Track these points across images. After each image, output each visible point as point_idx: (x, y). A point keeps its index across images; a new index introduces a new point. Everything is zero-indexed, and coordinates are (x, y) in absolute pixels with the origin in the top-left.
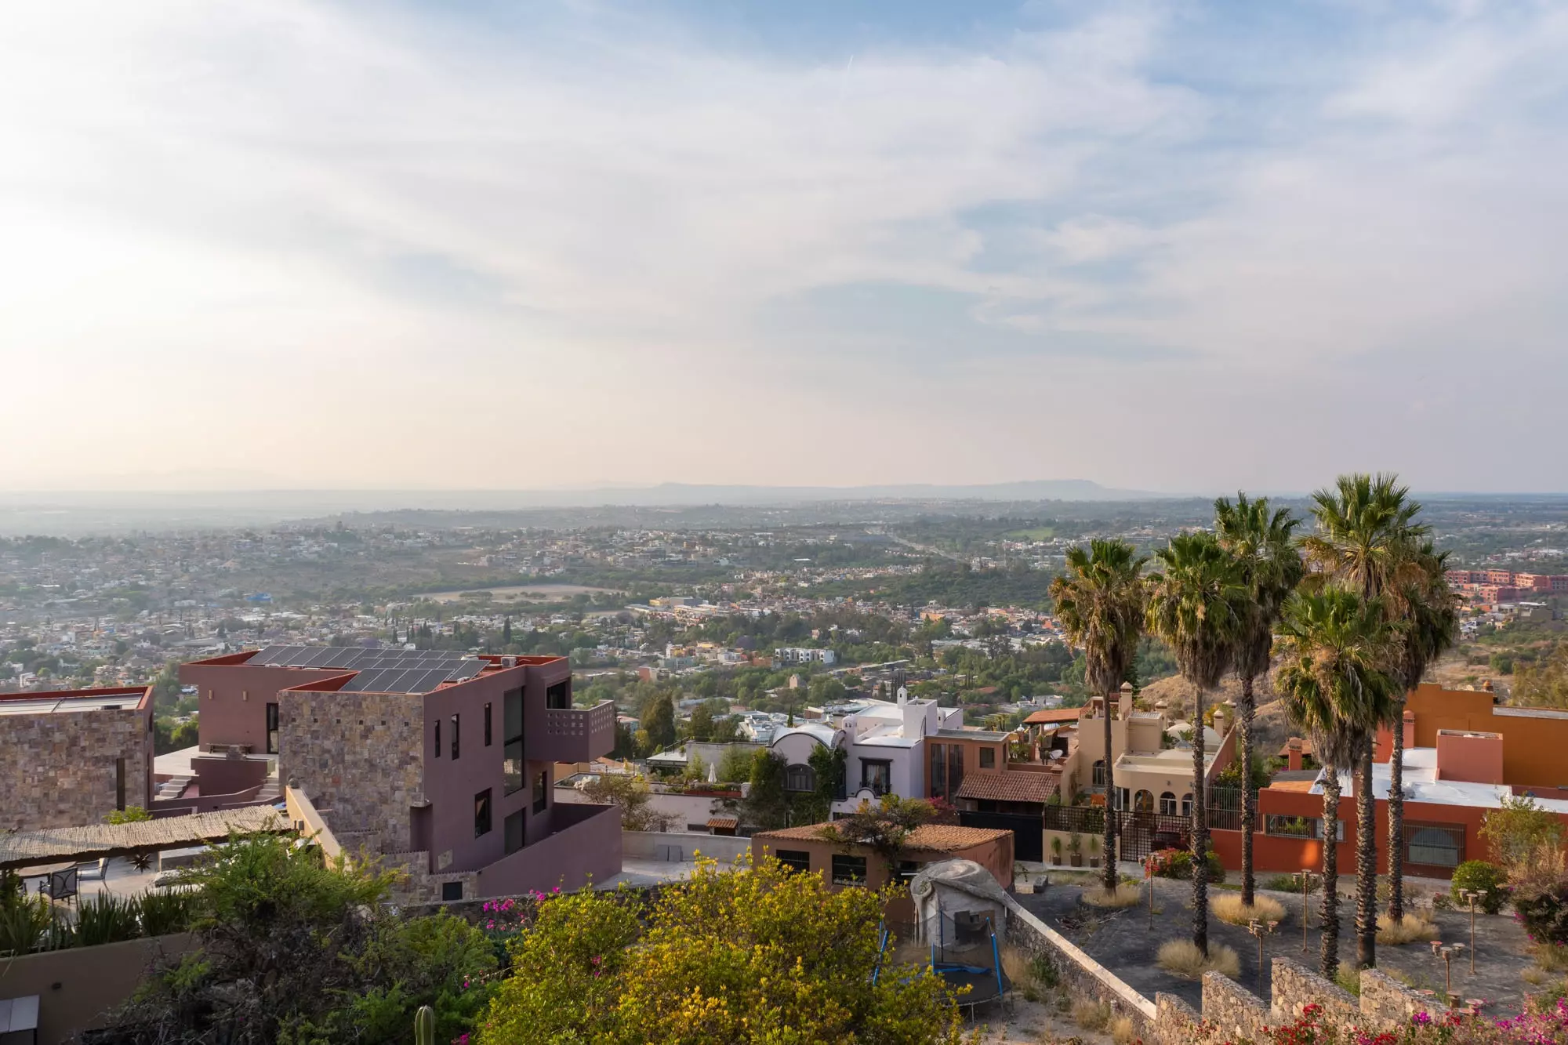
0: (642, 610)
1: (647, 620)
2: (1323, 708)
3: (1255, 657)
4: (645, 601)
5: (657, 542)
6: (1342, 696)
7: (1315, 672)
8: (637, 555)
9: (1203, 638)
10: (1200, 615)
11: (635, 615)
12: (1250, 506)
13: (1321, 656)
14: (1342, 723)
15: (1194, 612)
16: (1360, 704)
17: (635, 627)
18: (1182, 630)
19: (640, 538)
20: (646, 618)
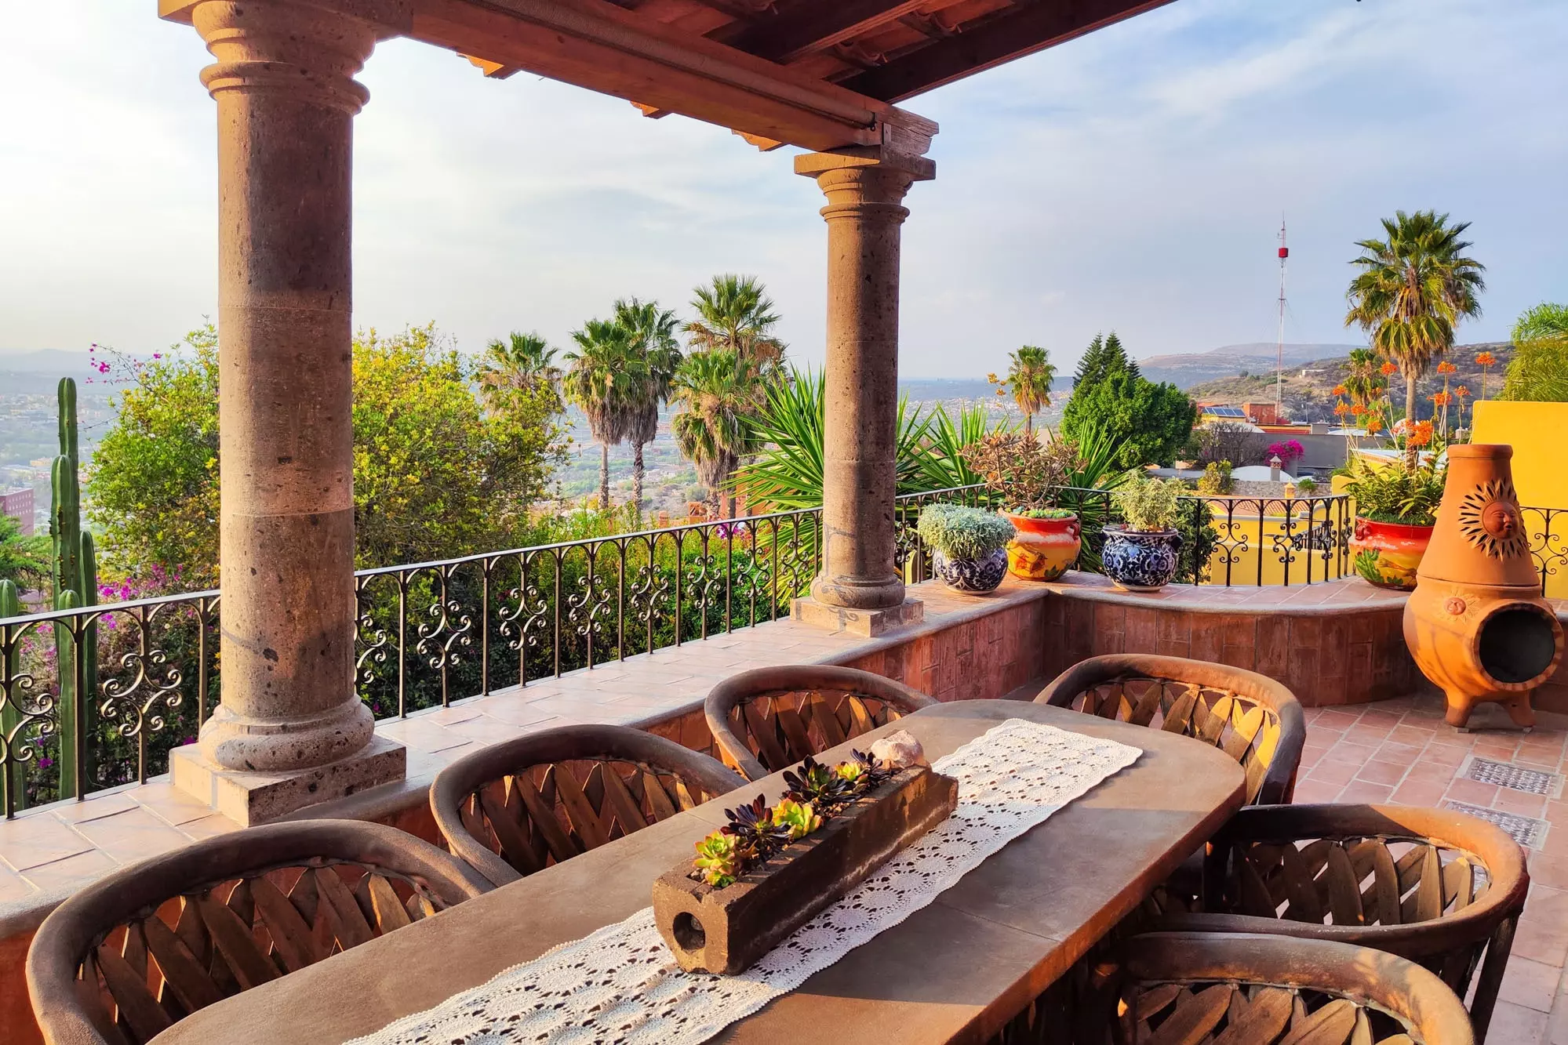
0: (21, 471)
1: (27, 480)
2: (709, 441)
3: (645, 428)
4: (25, 462)
5: (37, 405)
6: (723, 432)
7: (704, 414)
8: (14, 418)
9: (611, 400)
10: (609, 383)
11: (14, 476)
12: (641, 308)
13: (708, 401)
14: (722, 452)
15: (603, 381)
16: (736, 438)
17: (14, 486)
18: (594, 395)
19: (18, 401)
20: (26, 478)
